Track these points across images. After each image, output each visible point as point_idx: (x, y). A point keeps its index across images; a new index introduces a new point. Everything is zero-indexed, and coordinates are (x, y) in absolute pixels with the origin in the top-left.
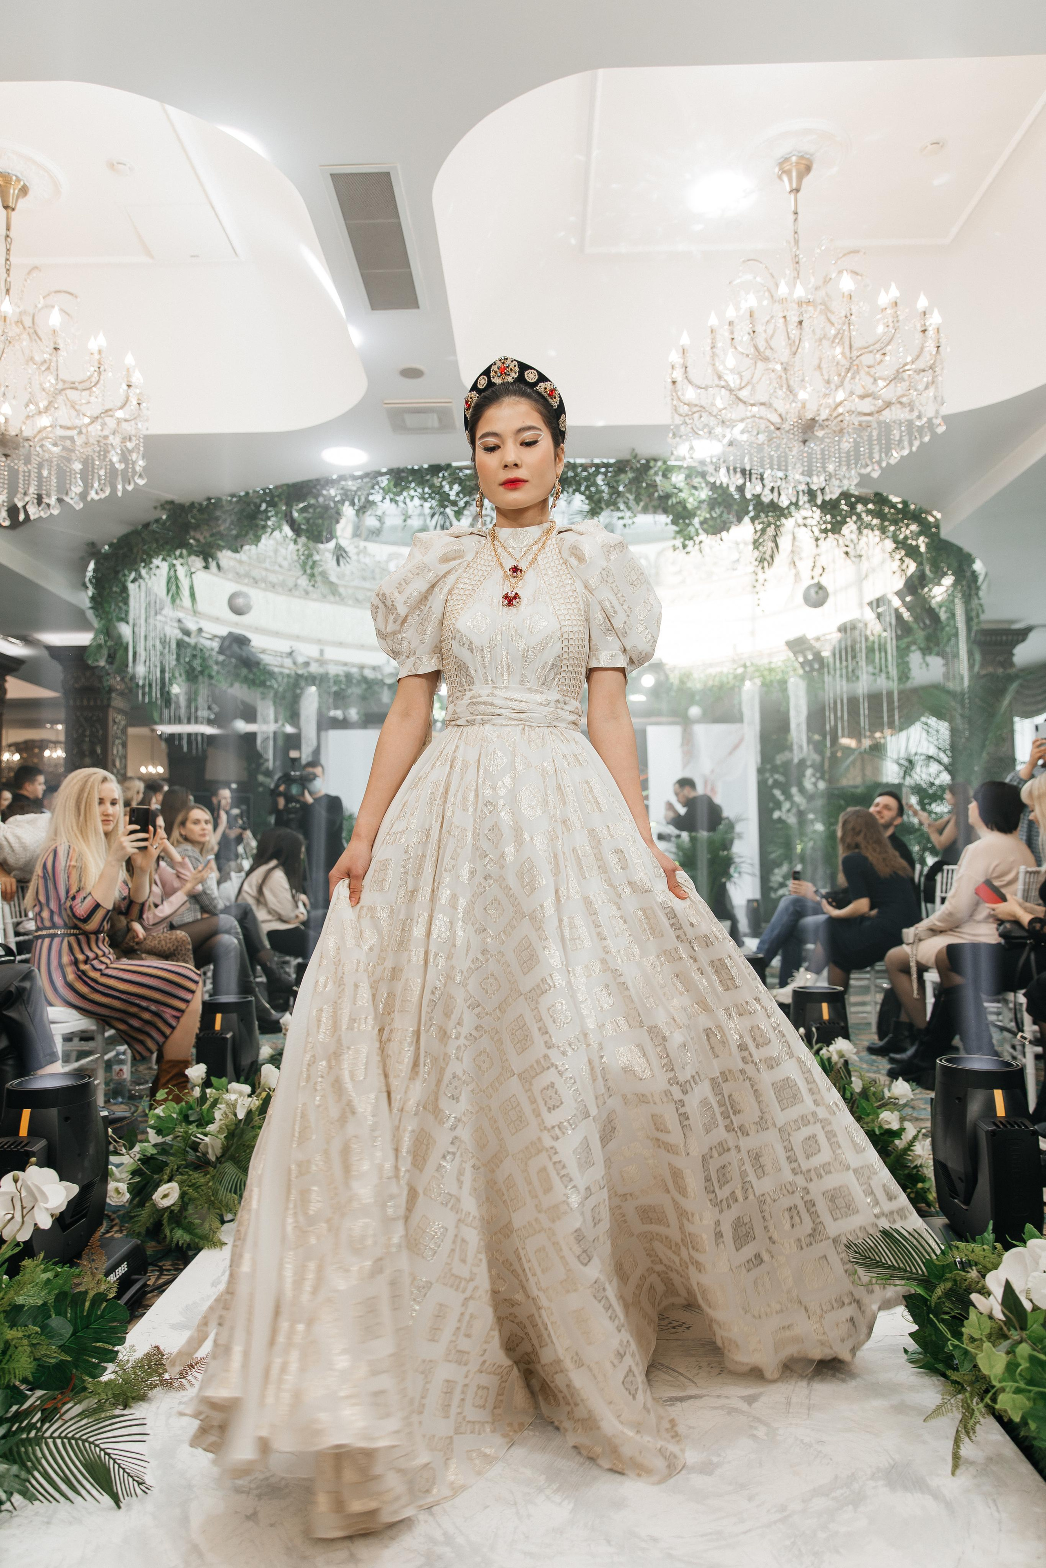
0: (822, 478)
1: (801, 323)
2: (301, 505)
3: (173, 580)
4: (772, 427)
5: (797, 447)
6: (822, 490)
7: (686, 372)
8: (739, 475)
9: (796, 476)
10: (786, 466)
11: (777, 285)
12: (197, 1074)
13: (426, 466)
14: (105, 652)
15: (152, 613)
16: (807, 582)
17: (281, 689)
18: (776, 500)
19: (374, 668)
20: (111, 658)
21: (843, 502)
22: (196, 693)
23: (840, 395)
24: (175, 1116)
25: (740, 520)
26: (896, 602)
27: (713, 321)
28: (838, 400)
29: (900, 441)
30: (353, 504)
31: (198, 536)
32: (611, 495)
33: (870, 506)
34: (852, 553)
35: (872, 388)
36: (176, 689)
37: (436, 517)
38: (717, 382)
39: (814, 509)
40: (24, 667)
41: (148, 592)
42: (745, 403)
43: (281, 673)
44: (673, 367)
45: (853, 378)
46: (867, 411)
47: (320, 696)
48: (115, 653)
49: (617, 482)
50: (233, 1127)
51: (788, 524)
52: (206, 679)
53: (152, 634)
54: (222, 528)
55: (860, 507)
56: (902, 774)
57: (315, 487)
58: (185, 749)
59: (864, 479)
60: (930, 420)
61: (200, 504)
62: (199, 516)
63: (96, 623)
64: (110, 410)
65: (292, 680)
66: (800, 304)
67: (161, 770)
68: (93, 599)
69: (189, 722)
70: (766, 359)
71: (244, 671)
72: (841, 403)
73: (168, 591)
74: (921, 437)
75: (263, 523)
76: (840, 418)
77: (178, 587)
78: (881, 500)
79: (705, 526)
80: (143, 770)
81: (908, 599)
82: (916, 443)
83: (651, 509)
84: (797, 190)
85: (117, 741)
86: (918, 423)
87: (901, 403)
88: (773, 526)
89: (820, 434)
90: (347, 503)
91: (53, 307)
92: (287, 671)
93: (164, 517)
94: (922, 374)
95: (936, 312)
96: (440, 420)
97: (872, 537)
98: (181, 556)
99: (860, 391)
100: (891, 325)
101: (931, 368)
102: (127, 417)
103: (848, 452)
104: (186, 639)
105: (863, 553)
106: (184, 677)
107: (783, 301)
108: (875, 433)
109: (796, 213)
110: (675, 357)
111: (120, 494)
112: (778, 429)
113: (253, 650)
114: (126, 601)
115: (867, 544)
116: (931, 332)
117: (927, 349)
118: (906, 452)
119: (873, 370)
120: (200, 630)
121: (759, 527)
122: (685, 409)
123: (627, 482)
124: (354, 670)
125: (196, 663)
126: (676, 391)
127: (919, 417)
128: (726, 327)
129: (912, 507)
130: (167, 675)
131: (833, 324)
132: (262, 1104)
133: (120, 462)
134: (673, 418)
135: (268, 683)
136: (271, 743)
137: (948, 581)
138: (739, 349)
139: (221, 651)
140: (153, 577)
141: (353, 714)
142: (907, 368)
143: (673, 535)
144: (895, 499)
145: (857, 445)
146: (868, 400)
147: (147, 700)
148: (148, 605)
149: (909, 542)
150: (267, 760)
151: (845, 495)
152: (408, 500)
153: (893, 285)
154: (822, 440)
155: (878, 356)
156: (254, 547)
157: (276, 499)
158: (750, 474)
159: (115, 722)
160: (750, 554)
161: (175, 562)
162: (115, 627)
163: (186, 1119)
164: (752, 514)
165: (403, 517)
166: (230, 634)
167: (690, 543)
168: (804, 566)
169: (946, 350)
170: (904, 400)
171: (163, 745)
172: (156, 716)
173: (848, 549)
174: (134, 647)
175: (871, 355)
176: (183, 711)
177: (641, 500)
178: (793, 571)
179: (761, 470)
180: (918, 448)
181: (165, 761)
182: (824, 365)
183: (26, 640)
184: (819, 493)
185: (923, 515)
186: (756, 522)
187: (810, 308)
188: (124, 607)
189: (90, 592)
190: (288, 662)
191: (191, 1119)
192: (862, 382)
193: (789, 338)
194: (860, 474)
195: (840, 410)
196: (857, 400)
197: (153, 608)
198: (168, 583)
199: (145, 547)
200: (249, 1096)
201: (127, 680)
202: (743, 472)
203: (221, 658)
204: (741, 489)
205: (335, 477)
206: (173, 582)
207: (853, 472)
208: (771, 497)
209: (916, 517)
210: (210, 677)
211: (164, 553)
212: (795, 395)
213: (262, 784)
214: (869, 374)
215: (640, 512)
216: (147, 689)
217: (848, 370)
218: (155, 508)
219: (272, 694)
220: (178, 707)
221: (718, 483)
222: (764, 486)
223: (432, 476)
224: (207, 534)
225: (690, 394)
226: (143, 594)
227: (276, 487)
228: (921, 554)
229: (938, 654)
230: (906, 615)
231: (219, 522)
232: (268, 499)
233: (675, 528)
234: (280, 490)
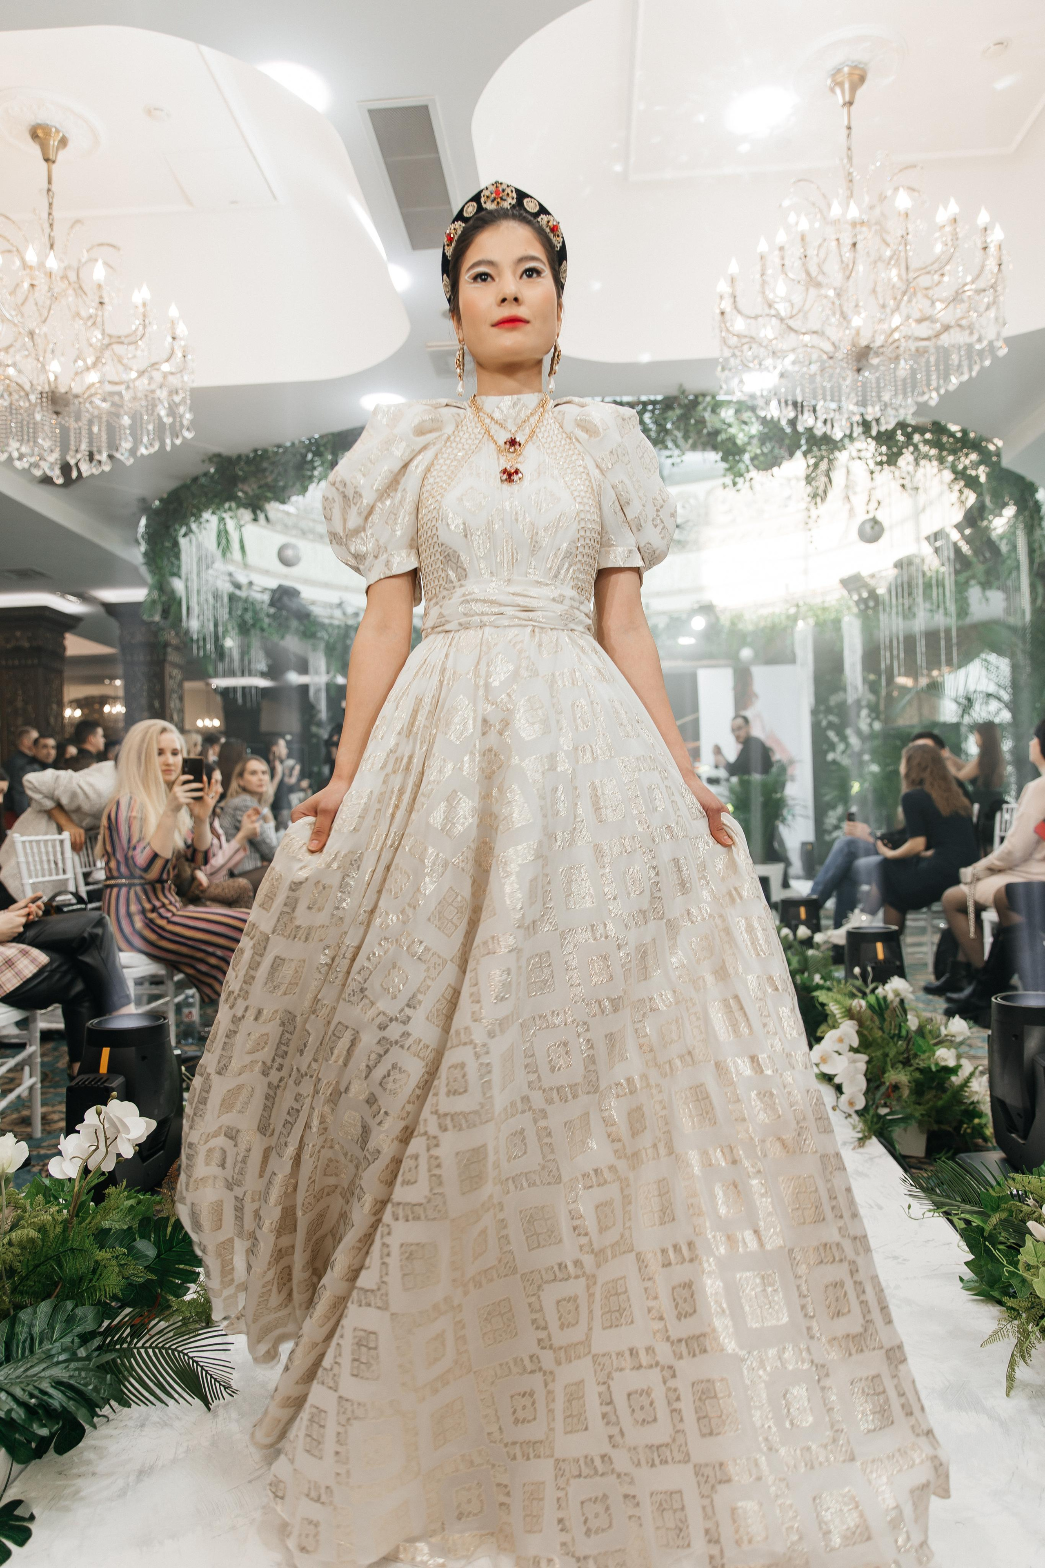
0: (877, 408)
1: (854, 245)
3: (223, 534)
4: (825, 357)
5: (850, 375)
6: (877, 421)
7: (735, 302)
8: (790, 408)
9: (851, 406)
10: (840, 397)
11: (829, 206)
14: (159, 608)
15: (204, 567)
16: (862, 517)
17: (332, 640)
18: (829, 433)
20: (165, 613)
21: (899, 432)
22: (249, 646)
23: (896, 320)
25: (791, 454)
26: (955, 536)
27: (763, 247)
28: (894, 326)
29: (959, 366)
31: (246, 488)
32: (659, 433)
33: (928, 436)
34: (908, 485)
35: (929, 311)
36: (229, 643)
38: (767, 311)
39: (869, 440)
40: (82, 625)
41: (199, 546)
42: (796, 331)
43: (331, 625)
44: (721, 297)
45: (910, 301)
46: (925, 335)
48: (169, 607)
49: (665, 419)
51: (842, 457)
52: (258, 632)
53: (204, 589)
54: (269, 479)
55: (917, 438)
56: (960, 712)
58: (240, 701)
59: (922, 408)
60: (991, 343)
61: (247, 457)
62: (246, 468)
63: (149, 578)
64: (156, 363)
65: (342, 632)
66: (854, 224)
67: (217, 723)
68: (146, 554)
69: (243, 675)
70: (819, 285)
71: (295, 623)
72: (897, 328)
73: (219, 544)
74: (982, 361)
75: (309, 473)
76: (896, 345)
77: (228, 541)
78: (939, 429)
79: (756, 462)
80: (200, 723)
81: (968, 532)
82: (976, 368)
83: (700, 447)
84: (851, 103)
85: (175, 696)
86: (978, 347)
87: (960, 326)
88: (826, 460)
89: (875, 361)
91: (96, 260)
92: (336, 622)
93: (212, 470)
94: (982, 294)
95: (998, 227)
97: (930, 468)
98: (230, 509)
99: (917, 315)
100: (950, 243)
101: (992, 287)
102: (173, 370)
103: (904, 380)
104: (238, 592)
105: (920, 485)
106: (237, 630)
107: (836, 222)
108: (932, 359)
109: (849, 128)
110: (723, 287)
111: (168, 448)
112: (831, 358)
113: (303, 602)
114: (177, 556)
115: (925, 475)
116: (992, 249)
117: (988, 268)
118: (965, 377)
119: (931, 293)
120: (251, 583)
121: (812, 461)
122: (733, 341)
123: (675, 418)
125: (248, 616)
126: (725, 322)
127: (980, 340)
128: (777, 252)
129: (972, 435)
130: (220, 629)
131: (888, 245)
133: (168, 415)
134: (722, 350)
135: (319, 635)
136: (323, 695)
137: (1010, 511)
138: (791, 275)
139: (272, 604)
140: (204, 532)
142: (966, 288)
143: (722, 472)
144: (954, 428)
145: (913, 372)
146: (926, 324)
147: (201, 653)
148: (200, 559)
149: (969, 472)
150: (320, 711)
151: (902, 425)
153: (952, 201)
154: (877, 368)
155: (936, 277)
156: (300, 498)
157: (322, 449)
158: (802, 406)
159: (171, 677)
160: (803, 490)
161: (224, 515)
162: (168, 583)
164: (804, 448)
166: (280, 586)
167: (740, 481)
168: (859, 501)
169: (1008, 267)
170: (964, 322)
171: (219, 698)
172: (211, 669)
173: (904, 482)
174: (188, 603)
175: (928, 277)
176: (236, 664)
177: (689, 437)
178: (848, 506)
179: (813, 402)
180: (979, 373)
181: (221, 714)
182: (879, 289)
183: (83, 597)
184: (874, 424)
185: (984, 444)
186: (809, 456)
187: (865, 229)
188: (176, 562)
189: (143, 548)
190: (338, 613)
192: (920, 305)
193: (842, 262)
194: (917, 403)
195: (896, 336)
196: (914, 324)
197: (204, 562)
198: (219, 536)
199: (195, 502)
201: (182, 634)
202: (795, 404)
203: (272, 610)
204: (793, 423)
206: (223, 535)
207: (910, 401)
208: (824, 430)
209: (976, 446)
210: (262, 630)
211: (214, 506)
212: (849, 322)
214: (927, 296)
215: (689, 450)
216: (201, 643)
217: (904, 293)
218: (203, 461)
219: (322, 645)
220: (231, 661)
221: (769, 417)
222: (816, 418)
224: (255, 486)
225: (739, 325)
226: (194, 549)
227: (322, 437)
228: (980, 484)
229: (998, 588)
230: (965, 548)
231: (267, 474)
232: (314, 448)
233: (725, 465)
234: (325, 440)
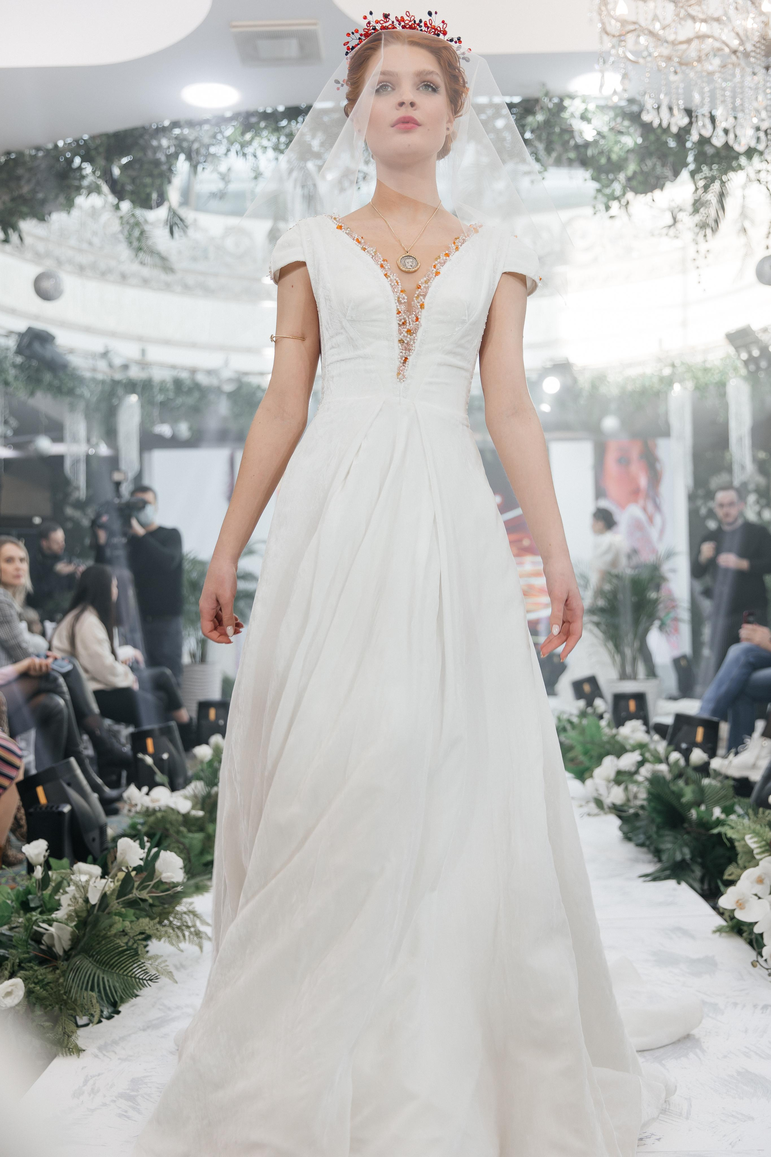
2: (125, 160)
4: (727, 50)
5: (757, 74)
12: (36, 852)
13: (281, 109)
16: (760, 253)
17: (93, 399)
18: (731, 142)
19: (209, 372)
24: (9, 902)
25: (676, 174)
30: (189, 158)
37: (295, 174)
43: (94, 380)
47: (142, 407)
50: (84, 914)
51: (737, 179)
54: (25, 189)
57: (141, 136)
65: (107, 388)
71: (47, 377)
75: (76, 183)
79: (633, 183)
83: (565, 163)
88: (718, 182)
90: (182, 157)
92: (100, 376)
96: (302, 47)
112: (735, 52)
113: (59, 350)
121: (700, 183)
124: (184, 375)
132: (122, 886)
135: (78, 391)
136: (82, 467)
139: (19, 351)
141: (184, 429)
143: (593, 194)
150: (77, 488)
152: (259, 153)
156: (63, 215)
157: (93, 153)
158: (698, 114)
160: (689, 218)
163: (25, 906)
164: (692, 167)
165: (253, 175)
166: (30, 329)
167: (615, 205)
168: (757, 235)
178: (743, 240)
186: (697, 176)
190: (102, 365)
191: (32, 905)
200: (103, 877)
203: (19, 360)
204: (684, 131)
205: (167, 123)
208: (723, 140)
213: (71, 519)
215: (552, 165)
219: (82, 405)
221: (654, 125)
222: (715, 126)
223: (290, 121)
224: (6, 198)
225: (623, 8)
227: (93, 138)
231: (23, 182)
232: (82, 152)
233: (595, 185)
234: (98, 142)
